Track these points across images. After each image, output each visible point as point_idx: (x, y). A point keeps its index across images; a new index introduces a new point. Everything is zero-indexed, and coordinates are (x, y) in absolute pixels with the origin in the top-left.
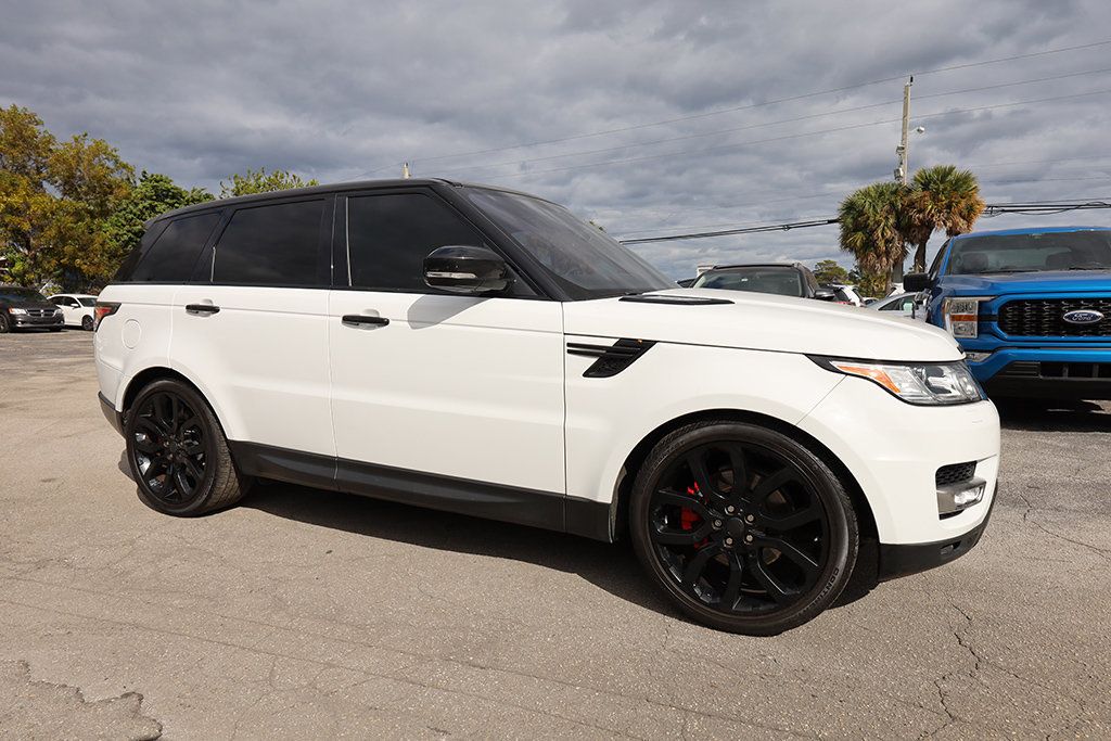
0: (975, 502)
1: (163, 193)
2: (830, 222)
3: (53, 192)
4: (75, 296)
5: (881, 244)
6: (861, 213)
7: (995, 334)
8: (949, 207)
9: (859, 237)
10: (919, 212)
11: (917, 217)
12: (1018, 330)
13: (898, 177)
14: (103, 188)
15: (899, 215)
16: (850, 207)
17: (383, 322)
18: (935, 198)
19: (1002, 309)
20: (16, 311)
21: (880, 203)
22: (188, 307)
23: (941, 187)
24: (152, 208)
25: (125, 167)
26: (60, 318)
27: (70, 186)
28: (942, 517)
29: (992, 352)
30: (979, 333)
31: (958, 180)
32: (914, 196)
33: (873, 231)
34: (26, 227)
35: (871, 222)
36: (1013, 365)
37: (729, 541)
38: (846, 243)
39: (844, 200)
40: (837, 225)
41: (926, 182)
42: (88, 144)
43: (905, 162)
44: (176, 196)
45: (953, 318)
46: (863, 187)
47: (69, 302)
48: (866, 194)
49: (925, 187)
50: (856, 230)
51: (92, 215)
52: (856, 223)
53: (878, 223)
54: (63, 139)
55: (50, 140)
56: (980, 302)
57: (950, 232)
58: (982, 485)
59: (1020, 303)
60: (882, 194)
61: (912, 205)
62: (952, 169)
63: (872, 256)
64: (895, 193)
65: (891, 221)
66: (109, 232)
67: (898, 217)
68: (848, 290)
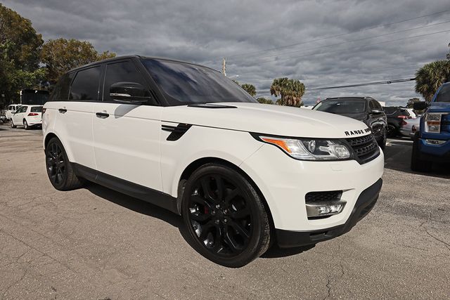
0: (336, 212)
2: (411, 80)
6: (427, 75)
9: (426, 86)
16: (422, 73)
17: (107, 115)
21: (438, 71)
22: (60, 110)
28: (309, 218)
29: (447, 140)
30: (441, 130)
33: (433, 84)
35: (432, 79)
37: (218, 221)
38: (418, 90)
39: (418, 70)
40: (415, 81)
42: (108, 54)
45: (429, 123)
46: (428, 63)
48: (431, 66)
50: (424, 83)
52: (424, 80)
53: (436, 80)
54: (100, 53)
55: (96, 53)
56: (443, 115)
58: (344, 204)
60: (439, 66)
63: (432, 95)
64: (446, 65)
67: (446, 77)
68: (410, 111)
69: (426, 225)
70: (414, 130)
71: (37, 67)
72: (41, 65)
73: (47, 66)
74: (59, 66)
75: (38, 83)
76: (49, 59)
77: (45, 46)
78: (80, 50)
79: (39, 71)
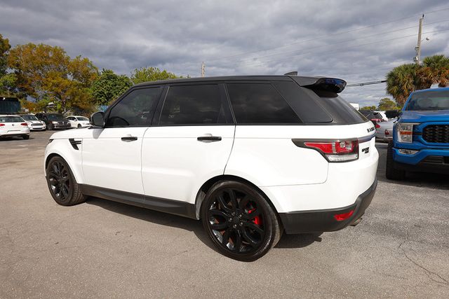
1: (110, 77)
2: (382, 82)
3: (70, 77)
4: (76, 117)
5: (406, 91)
6: (396, 78)
7: (420, 142)
8: (440, 73)
9: (395, 88)
10: (425, 76)
11: (424, 79)
12: (432, 139)
13: (415, 61)
14: (87, 76)
15: (415, 78)
16: (391, 75)
18: (433, 70)
19: (425, 129)
20: (54, 123)
21: (406, 73)
23: (436, 65)
24: (106, 82)
25: (95, 68)
26: (70, 125)
27: (75, 76)
29: (419, 150)
30: (413, 140)
31: (445, 61)
32: (422, 69)
33: (402, 86)
34: (60, 91)
35: (401, 81)
36: (429, 158)
38: (390, 91)
39: (389, 72)
40: (385, 83)
41: (428, 63)
42: (81, 59)
43: (419, 53)
44: (115, 77)
45: (401, 133)
46: (398, 66)
47: (73, 119)
48: (399, 69)
49: (429, 64)
50: (394, 85)
51: (83, 86)
52: (394, 82)
53: (405, 82)
54: (73, 58)
55: (68, 58)
56: (414, 126)
57: (440, 85)
59: (434, 126)
60: (407, 69)
61: (421, 73)
62: (442, 56)
63: (401, 97)
64: (413, 68)
65: (411, 81)
66: (90, 92)
67: (414, 79)
68: (383, 114)
69: (404, 246)
70: (387, 134)
71: (4, 73)
72: (9, 71)
73: (16, 72)
74: (29, 71)
75: (6, 89)
76: (18, 65)
77: (12, 52)
78: (51, 56)
79: (6, 77)
